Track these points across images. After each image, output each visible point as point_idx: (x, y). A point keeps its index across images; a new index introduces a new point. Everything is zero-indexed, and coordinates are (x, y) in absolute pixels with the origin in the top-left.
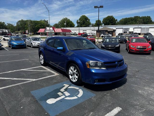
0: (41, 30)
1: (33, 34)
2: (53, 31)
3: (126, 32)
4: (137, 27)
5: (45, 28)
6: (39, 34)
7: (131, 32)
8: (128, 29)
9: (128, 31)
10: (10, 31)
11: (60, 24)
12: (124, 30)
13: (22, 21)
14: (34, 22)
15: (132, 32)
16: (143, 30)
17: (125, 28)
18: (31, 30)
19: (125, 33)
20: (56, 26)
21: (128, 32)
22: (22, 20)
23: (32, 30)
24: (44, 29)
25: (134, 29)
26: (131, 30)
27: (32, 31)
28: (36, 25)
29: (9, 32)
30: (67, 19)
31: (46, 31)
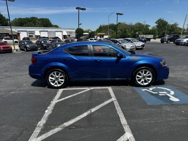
3: (32, 36)
4: (43, 30)
7: (37, 36)
8: (33, 33)
9: (34, 34)
12: (29, 34)
15: (39, 36)
16: (50, 34)
17: (29, 31)
19: (30, 37)
21: (34, 37)
25: (40, 32)
26: (37, 33)
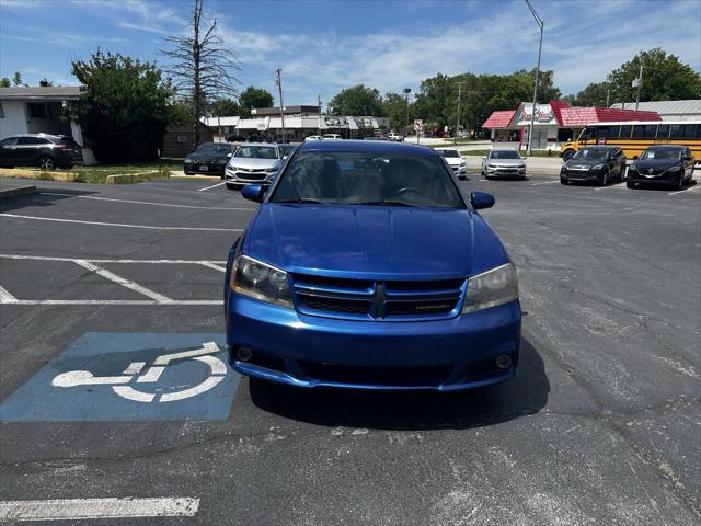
0: (499, 120)
1: (473, 138)
2: (554, 122)
5: (516, 107)
6: (486, 135)
10: (387, 125)
11: (612, 86)
13: (440, 80)
14: (486, 80)
18: (467, 116)
20: (593, 97)
22: (440, 76)
23: (472, 116)
24: (511, 113)
27: (470, 122)
28: (491, 96)
29: (381, 127)
30: (662, 56)
31: (520, 124)
